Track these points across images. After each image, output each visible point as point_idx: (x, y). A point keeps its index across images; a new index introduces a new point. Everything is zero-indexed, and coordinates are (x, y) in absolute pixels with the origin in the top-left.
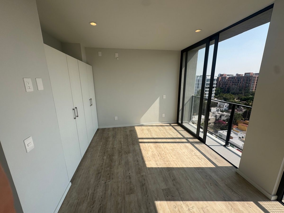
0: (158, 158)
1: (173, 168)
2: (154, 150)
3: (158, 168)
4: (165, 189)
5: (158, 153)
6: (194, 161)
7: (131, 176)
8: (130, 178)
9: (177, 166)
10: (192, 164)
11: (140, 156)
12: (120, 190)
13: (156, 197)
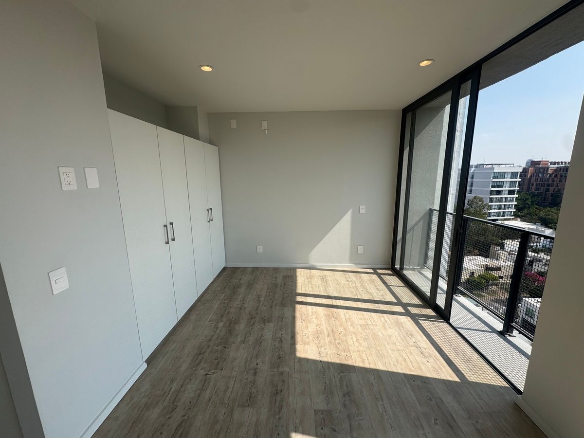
0: (327, 340)
1: (353, 367)
2: (323, 321)
3: (320, 361)
4: (322, 412)
5: (329, 328)
6: (408, 360)
7: (258, 370)
8: (255, 373)
9: (364, 364)
10: (401, 364)
11: (290, 330)
12: (228, 394)
13: (298, 424)
